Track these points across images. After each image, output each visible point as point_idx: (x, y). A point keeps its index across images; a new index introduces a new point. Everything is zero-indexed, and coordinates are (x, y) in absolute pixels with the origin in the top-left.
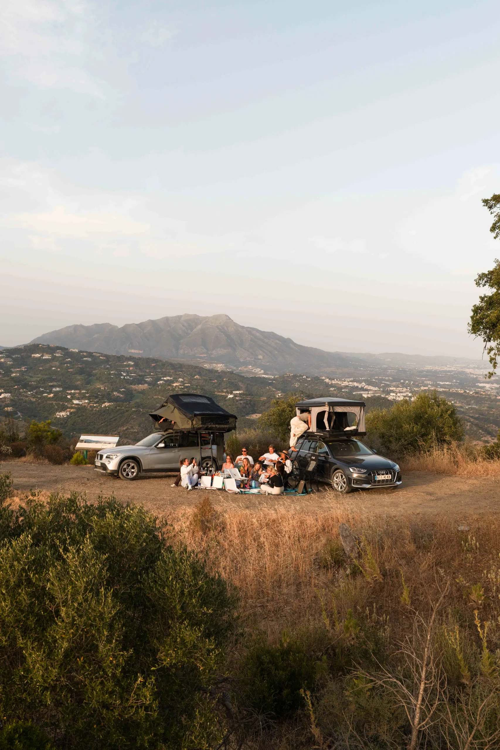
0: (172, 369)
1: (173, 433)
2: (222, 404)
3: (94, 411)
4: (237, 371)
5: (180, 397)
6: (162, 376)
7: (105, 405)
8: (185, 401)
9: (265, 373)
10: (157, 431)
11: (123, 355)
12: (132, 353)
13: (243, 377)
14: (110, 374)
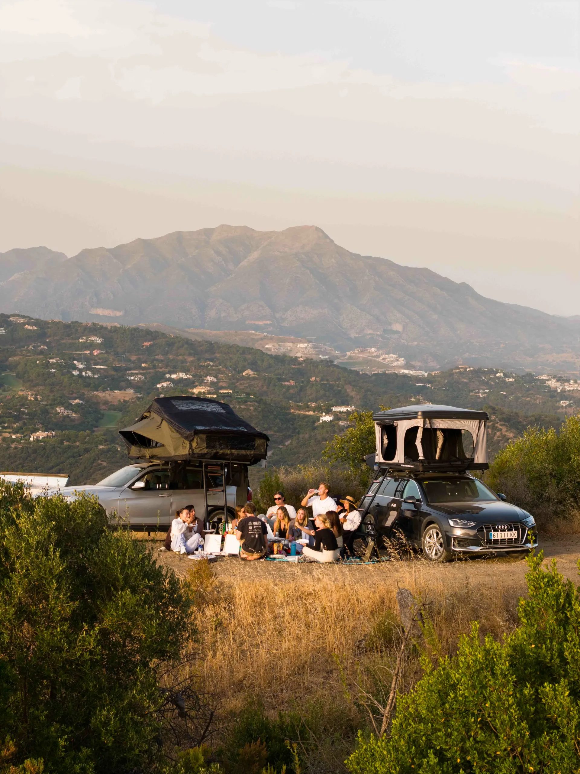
0: (190, 354)
1: (159, 465)
2: (307, 436)
3: (12, 451)
4: (344, 360)
5: (173, 402)
6: (167, 370)
7: (38, 437)
8: (180, 408)
9: (408, 366)
10: (132, 462)
11: (77, 322)
12: (98, 315)
13: (357, 373)
14: (48, 365)
